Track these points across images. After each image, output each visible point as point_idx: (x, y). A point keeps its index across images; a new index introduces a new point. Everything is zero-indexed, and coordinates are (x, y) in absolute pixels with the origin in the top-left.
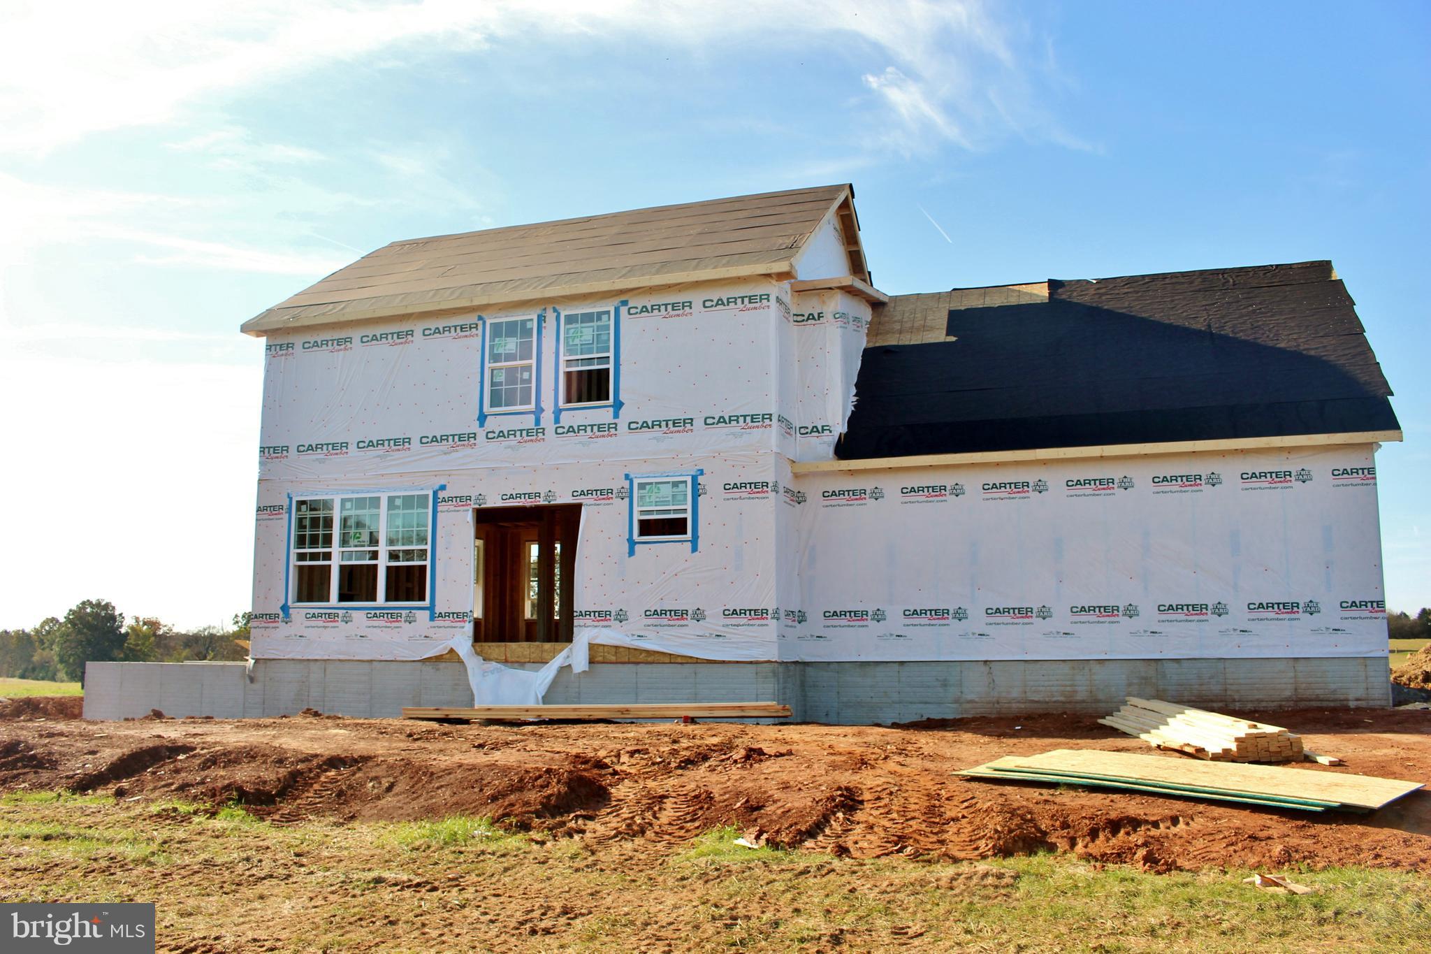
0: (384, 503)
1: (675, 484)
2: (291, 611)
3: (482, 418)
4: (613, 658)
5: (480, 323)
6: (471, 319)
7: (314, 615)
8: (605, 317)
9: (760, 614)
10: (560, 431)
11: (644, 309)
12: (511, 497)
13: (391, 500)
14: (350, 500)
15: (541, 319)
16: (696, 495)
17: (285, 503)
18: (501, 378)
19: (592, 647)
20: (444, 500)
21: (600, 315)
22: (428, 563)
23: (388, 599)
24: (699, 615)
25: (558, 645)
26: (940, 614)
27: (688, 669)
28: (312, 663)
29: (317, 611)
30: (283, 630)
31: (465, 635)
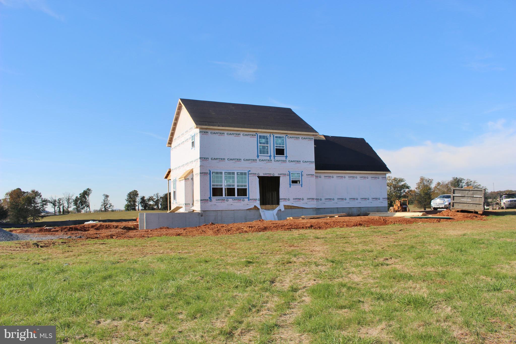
1: (298, 174)
2: (212, 199)
3: (258, 156)
4: (287, 208)
5: (256, 135)
6: (255, 133)
8: (283, 138)
9: (313, 199)
10: (275, 161)
11: (291, 137)
12: (265, 174)
13: (237, 173)
14: (227, 172)
15: (270, 136)
16: (302, 176)
17: (209, 172)
18: (261, 148)
19: (284, 206)
20: (250, 174)
21: (282, 137)
22: (247, 187)
23: (238, 196)
24: (303, 199)
25: (277, 206)
26: (330, 199)
27: (301, 210)
28: (218, 211)
29: (219, 199)
30: (210, 203)
31: (258, 204)
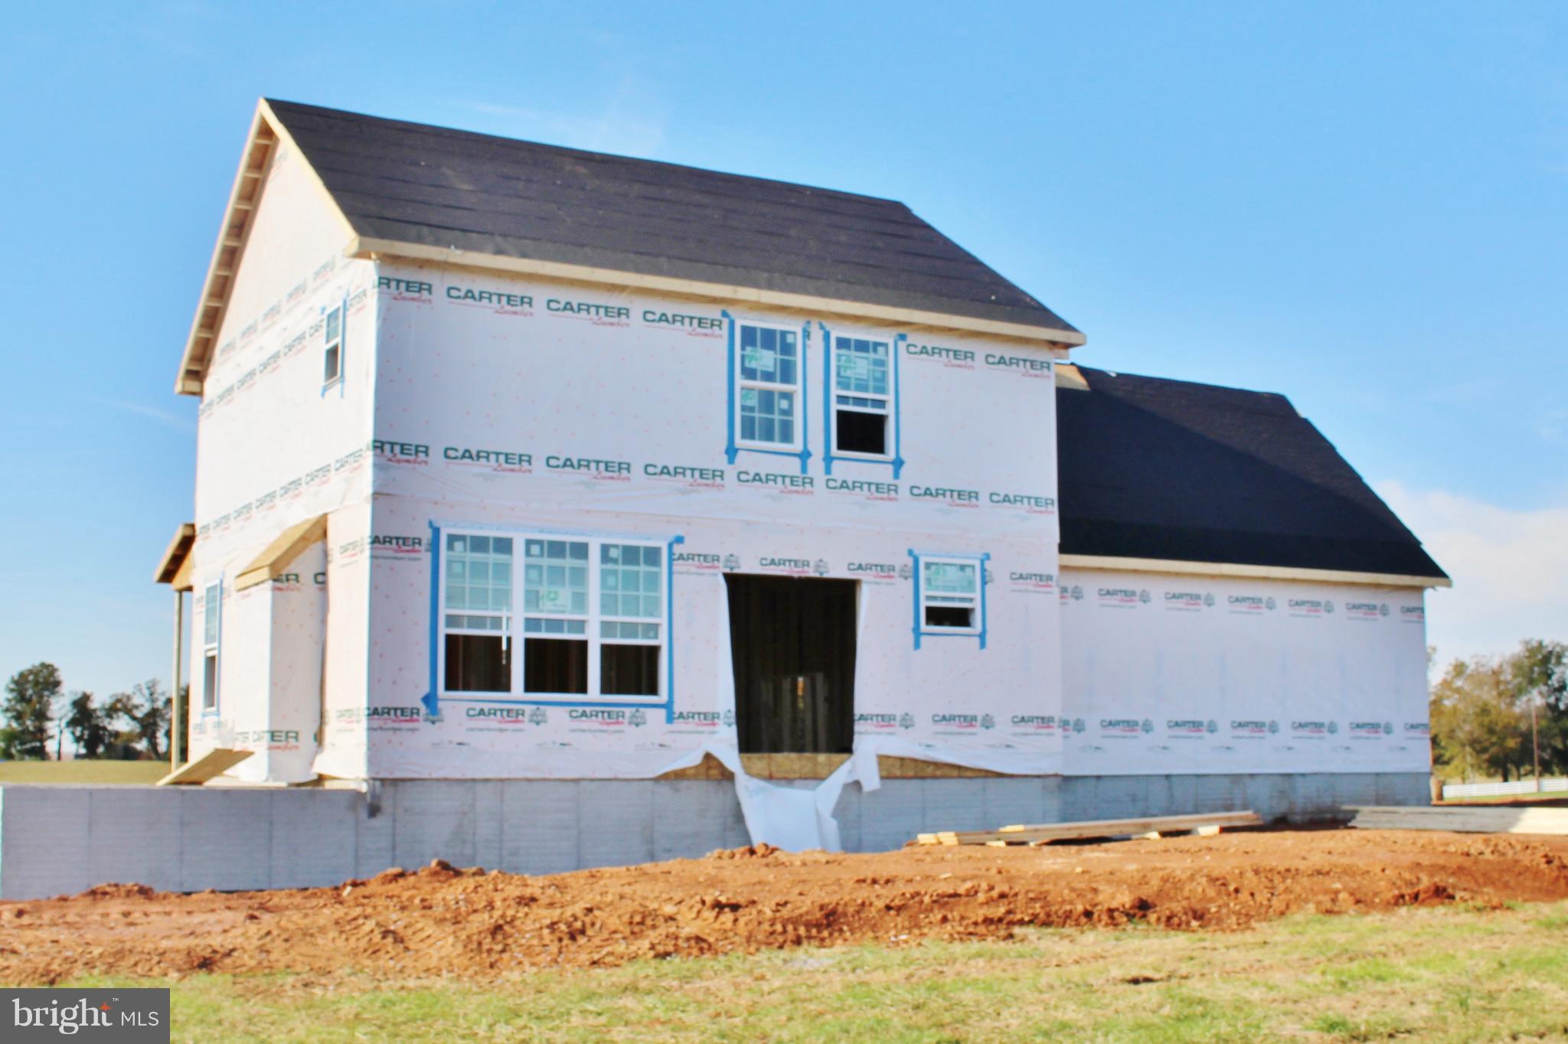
0: (595, 554)
1: (963, 568)
2: (441, 705)
3: (732, 452)
4: (898, 773)
5: (726, 322)
6: (713, 312)
7: (482, 712)
8: (881, 349)
9: (1045, 721)
10: (832, 484)
11: (924, 350)
12: (773, 562)
13: (605, 549)
14: (540, 543)
15: (807, 335)
16: (984, 583)
17: (426, 535)
18: (753, 402)
19: (882, 759)
20: (681, 557)
21: (876, 345)
22: (662, 641)
23: (606, 689)
24: (988, 723)
25: (836, 757)
26: (1131, 725)
27: (977, 784)
28: (479, 787)
29: (486, 706)
30: (425, 733)
31: (724, 742)
